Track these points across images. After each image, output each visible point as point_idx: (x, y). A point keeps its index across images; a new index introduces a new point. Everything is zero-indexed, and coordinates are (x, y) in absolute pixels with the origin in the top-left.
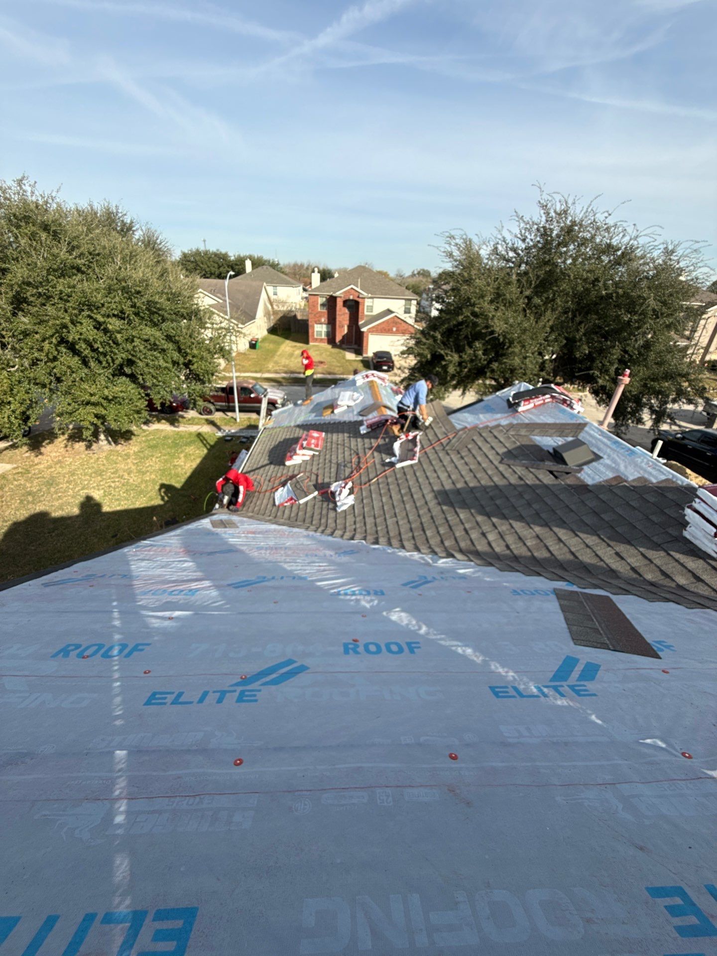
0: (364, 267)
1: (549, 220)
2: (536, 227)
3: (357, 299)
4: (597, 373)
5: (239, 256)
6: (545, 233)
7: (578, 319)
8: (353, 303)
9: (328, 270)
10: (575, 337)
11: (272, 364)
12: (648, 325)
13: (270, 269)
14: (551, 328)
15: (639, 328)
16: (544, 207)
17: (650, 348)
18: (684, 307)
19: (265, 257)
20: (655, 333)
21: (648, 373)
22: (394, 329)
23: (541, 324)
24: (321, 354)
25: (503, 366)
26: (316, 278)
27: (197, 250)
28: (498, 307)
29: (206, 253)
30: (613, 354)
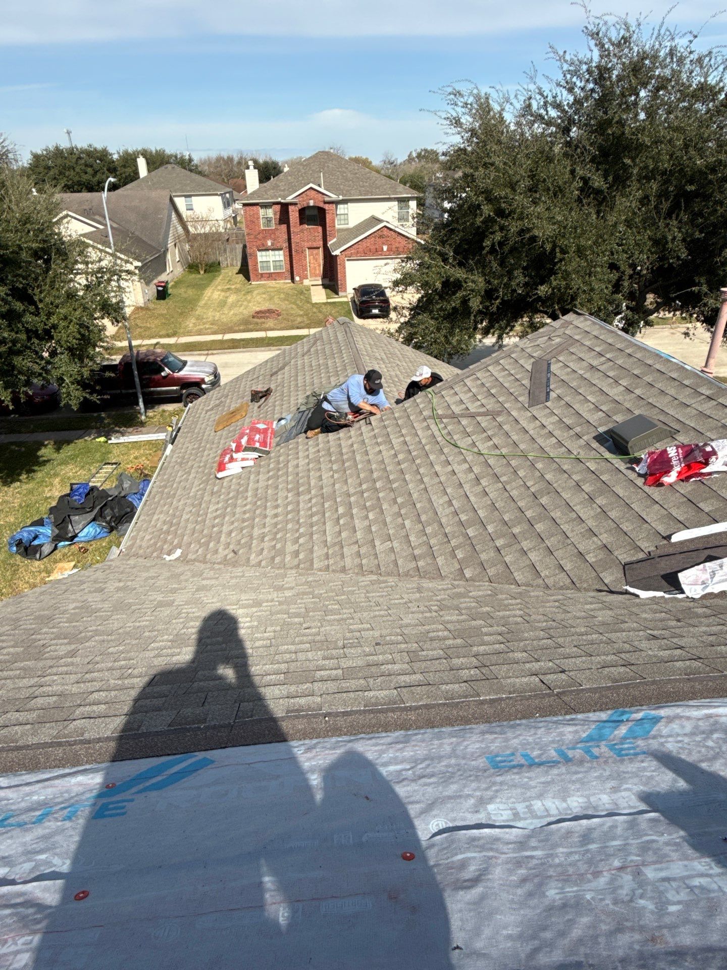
0: (327, 153)
1: (605, 54)
2: (584, 67)
3: (321, 205)
5: (126, 153)
6: (601, 75)
8: (315, 212)
9: (273, 163)
11: (193, 320)
13: (178, 169)
16: (595, 35)
19: (169, 151)
22: (385, 248)
24: (271, 298)
26: (252, 178)
27: (57, 148)
28: (538, 199)
29: (71, 151)
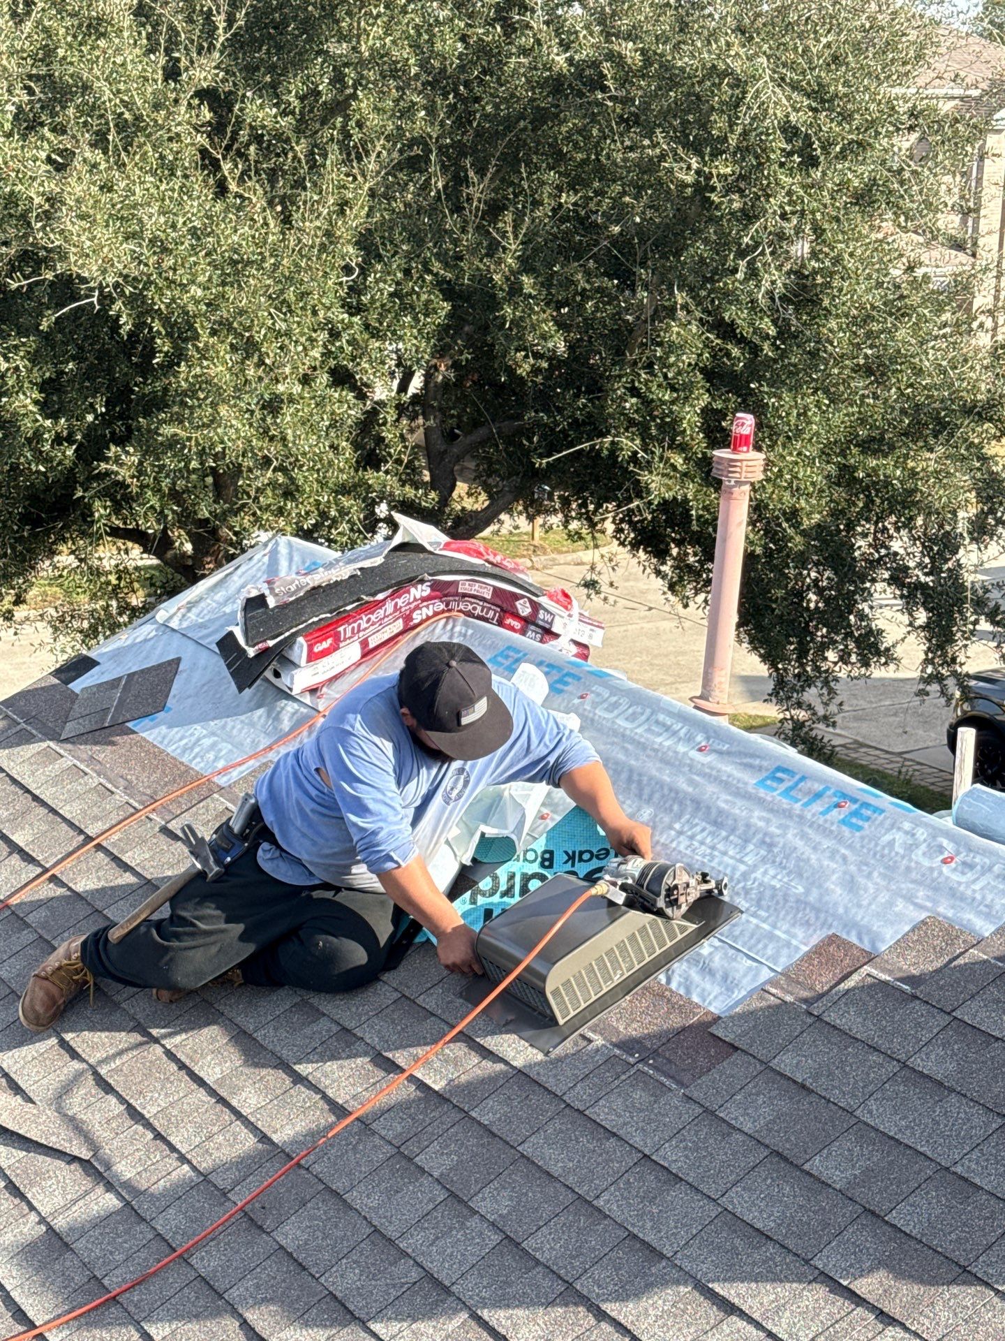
4: (629, 444)
7: (478, 191)
10: (484, 280)
12: (781, 197)
14: (365, 241)
15: (748, 216)
17: (816, 302)
18: (903, 108)
20: (818, 231)
21: (840, 417)
23: (310, 227)
25: (169, 461)
28: (68, 154)
30: (671, 348)
